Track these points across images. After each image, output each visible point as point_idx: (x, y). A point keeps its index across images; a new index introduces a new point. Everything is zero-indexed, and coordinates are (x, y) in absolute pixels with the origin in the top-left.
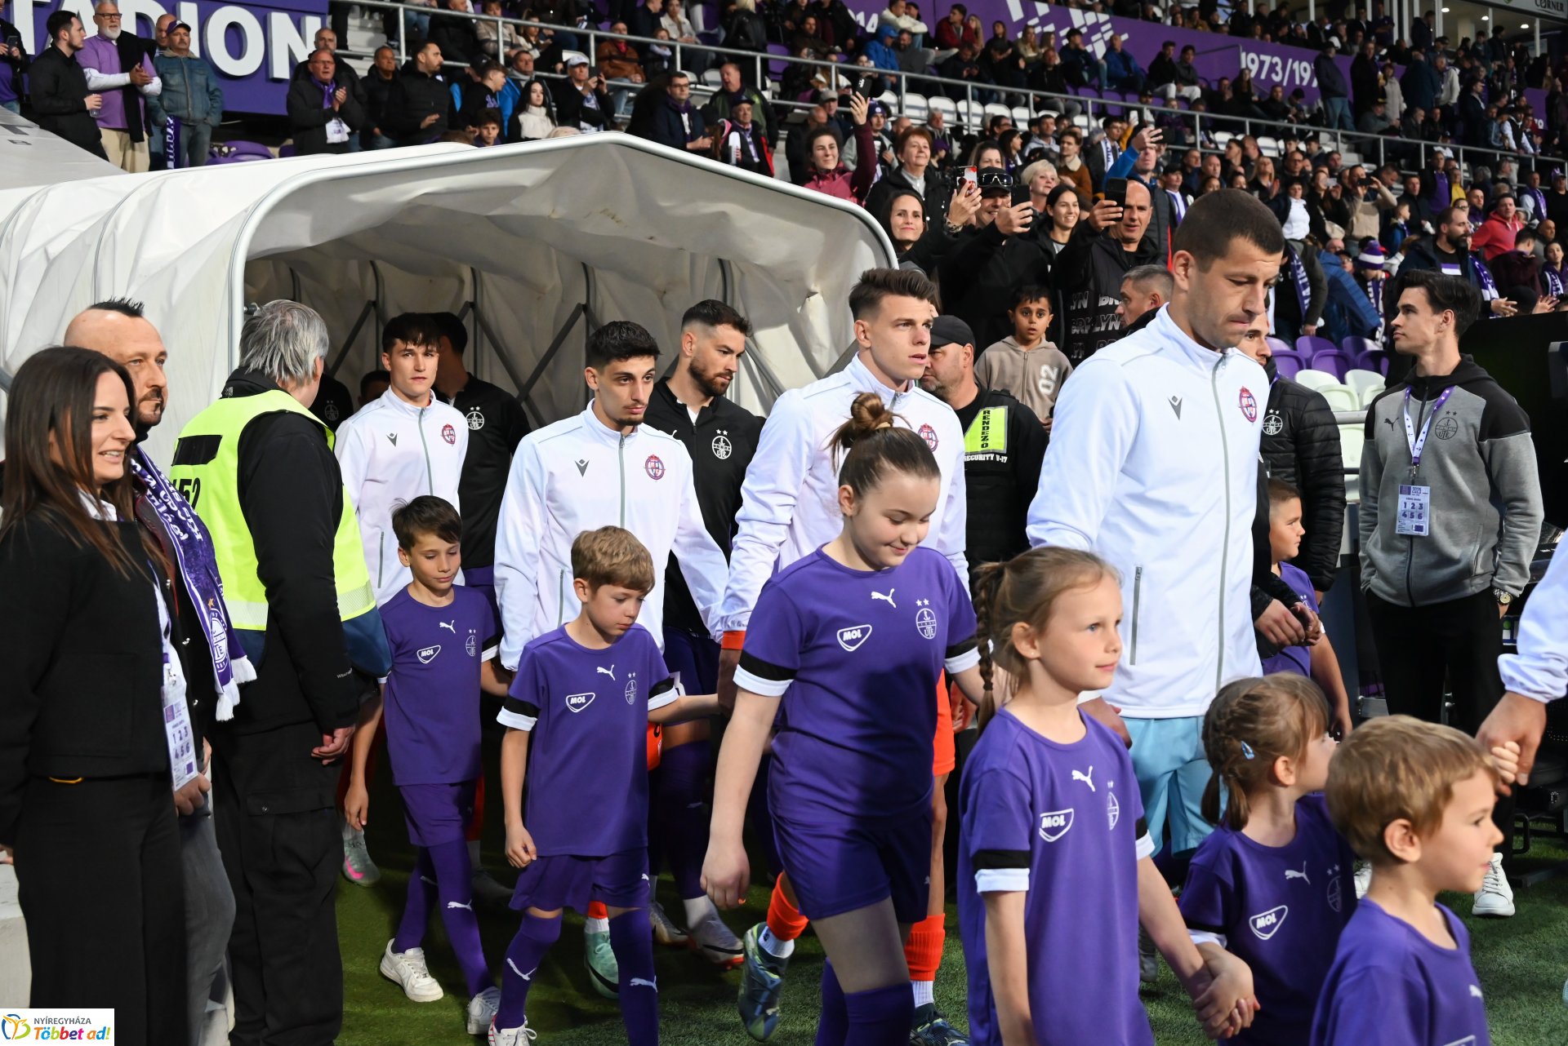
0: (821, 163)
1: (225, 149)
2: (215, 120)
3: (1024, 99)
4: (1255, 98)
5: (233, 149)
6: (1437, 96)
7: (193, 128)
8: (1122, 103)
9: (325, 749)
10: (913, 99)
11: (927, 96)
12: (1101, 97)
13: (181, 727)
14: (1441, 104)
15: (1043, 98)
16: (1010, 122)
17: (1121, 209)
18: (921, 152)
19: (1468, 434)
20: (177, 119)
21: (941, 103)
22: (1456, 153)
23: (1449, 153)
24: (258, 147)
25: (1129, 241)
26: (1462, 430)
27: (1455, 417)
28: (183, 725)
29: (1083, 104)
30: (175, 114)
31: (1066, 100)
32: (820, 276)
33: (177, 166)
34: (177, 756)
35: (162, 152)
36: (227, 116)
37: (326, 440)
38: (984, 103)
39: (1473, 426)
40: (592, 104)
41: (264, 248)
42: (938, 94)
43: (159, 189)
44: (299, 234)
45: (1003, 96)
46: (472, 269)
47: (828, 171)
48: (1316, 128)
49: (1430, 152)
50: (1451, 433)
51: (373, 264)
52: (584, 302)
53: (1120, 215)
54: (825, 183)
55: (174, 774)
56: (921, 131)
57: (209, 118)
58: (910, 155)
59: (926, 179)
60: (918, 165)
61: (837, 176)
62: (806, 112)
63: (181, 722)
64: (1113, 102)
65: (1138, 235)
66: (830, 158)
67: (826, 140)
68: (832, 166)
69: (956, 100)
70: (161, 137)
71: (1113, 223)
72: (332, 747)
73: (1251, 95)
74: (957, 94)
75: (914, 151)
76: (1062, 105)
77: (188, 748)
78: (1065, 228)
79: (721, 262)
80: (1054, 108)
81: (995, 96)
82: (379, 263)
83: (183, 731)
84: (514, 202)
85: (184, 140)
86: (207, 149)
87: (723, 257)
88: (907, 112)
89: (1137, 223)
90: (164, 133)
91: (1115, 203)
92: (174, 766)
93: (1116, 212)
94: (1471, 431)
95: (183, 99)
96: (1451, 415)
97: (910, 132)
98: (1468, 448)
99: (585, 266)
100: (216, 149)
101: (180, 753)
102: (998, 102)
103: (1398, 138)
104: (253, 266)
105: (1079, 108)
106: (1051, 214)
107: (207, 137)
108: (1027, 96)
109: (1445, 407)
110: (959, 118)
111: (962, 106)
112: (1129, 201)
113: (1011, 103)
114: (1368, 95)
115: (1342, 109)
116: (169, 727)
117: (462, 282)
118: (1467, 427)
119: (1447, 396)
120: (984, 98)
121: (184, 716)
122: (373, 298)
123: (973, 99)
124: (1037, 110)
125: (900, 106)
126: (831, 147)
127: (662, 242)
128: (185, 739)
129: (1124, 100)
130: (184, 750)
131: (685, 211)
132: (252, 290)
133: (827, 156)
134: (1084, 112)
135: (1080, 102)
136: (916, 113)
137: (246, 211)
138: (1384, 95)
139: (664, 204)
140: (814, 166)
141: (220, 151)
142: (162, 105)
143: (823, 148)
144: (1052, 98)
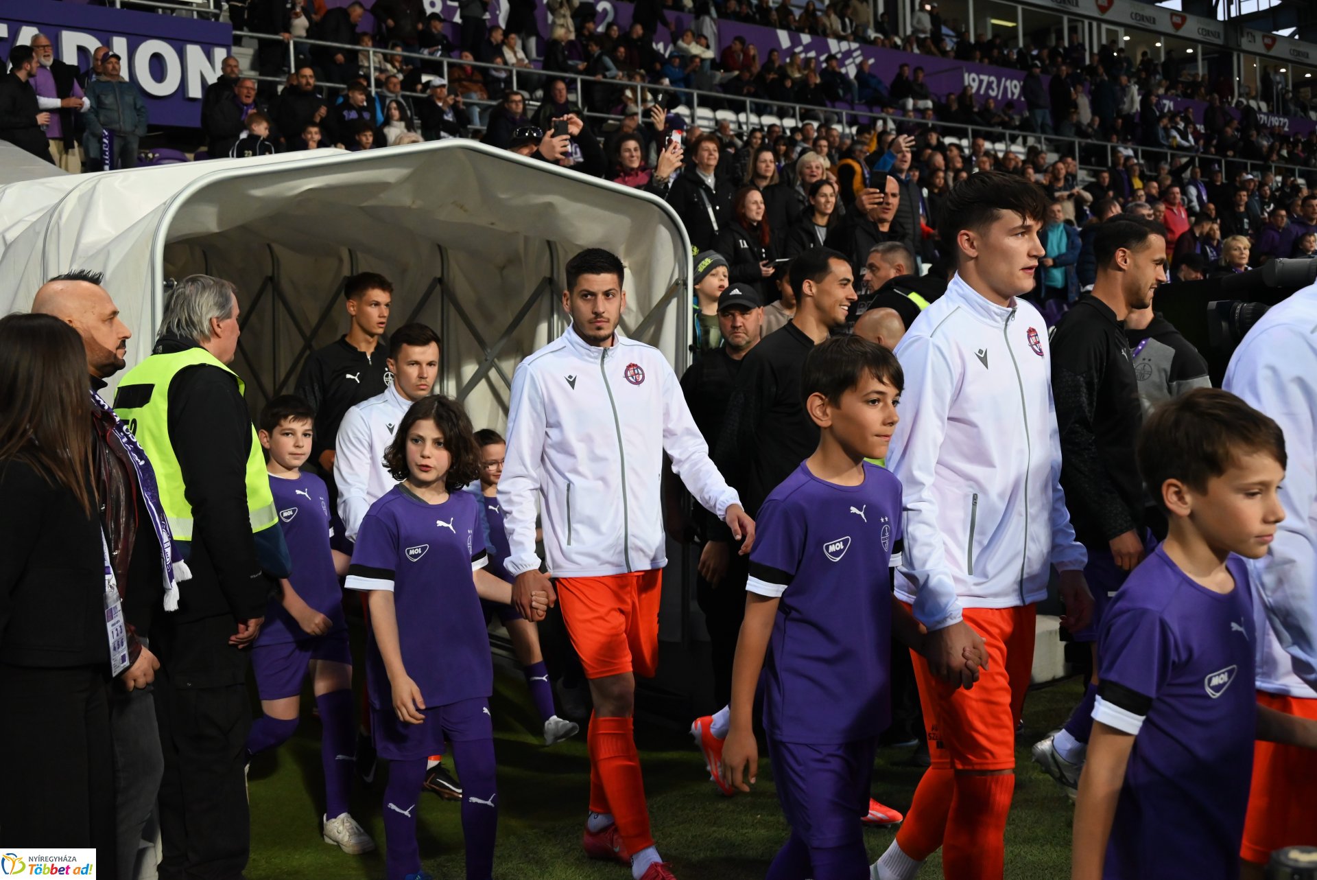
0: (627, 162)
1: (150, 155)
2: (141, 131)
3: (791, 112)
4: (976, 110)
5: (157, 155)
6: (1121, 107)
7: (124, 138)
8: (870, 114)
9: (240, 636)
10: (702, 112)
11: (714, 109)
12: (853, 109)
13: (117, 626)
14: (1124, 113)
15: (807, 111)
16: (781, 130)
17: (882, 195)
18: (711, 154)
19: (1160, 376)
20: (111, 132)
21: (724, 115)
22: (1136, 152)
23: (1130, 152)
24: (177, 153)
25: (883, 221)
26: (1155, 372)
27: (1150, 363)
28: (119, 624)
29: (839, 115)
30: (110, 127)
31: (826, 112)
32: (629, 253)
33: (111, 168)
34: (115, 649)
35: (99, 158)
36: (151, 128)
37: (238, 388)
38: (759, 115)
39: (1165, 371)
40: (449, 117)
41: (179, 234)
42: (723, 108)
43: (94, 188)
44: (209, 221)
45: (775, 109)
46: (350, 251)
47: (633, 169)
48: (1025, 133)
49: (1115, 151)
50: (1146, 376)
51: (269, 246)
52: (439, 275)
53: (882, 200)
54: (630, 178)
55: (113, 663)
56: (711, 137)
57: (137, 130)
58: (702, 157)
59: (716, 176)
60: (709, 166)
61: (639, 173)
62: (617, 123)
63: (118, 622)
64: (863, 113)
65: (890, 216)
66: (635, 158)
67: (632, 144)
68: (636, 164)
69: (737, 112)
70: (97, 145)
71: (876, 206)
72: (246, 634)
73: (972, 106)
74: (738, 108)
75: (706, 154)
76: (822, 116)
77: (122, 643)
78: (823, 214)
79: (549, 243)
80: (816, 118)
81: (769, 109)
82: (276, 247)
83: (119, 629)
84: (382, 195)
85: (116, 148)
86: (136, 155)
87: (552, 239)
88: (699, 122)
89: (890, 207)
90: (101, 143)
91: (878, 191)
92: (112, 657)
93: (879, 197)
94: (1163, 374)
95: (115, 115)
96: (1146, 361)
97: (702, 138)
98: (1159, 388)
99: (439, 247)
100: (143, 155)
101: (116, 645)
102: (771, 113)
103: (1089, 141)
104: (171, 248)
105: (836, 118)
106: (813, 203)
107: (135, 146)
108: (794, 109)
109: (1143, 355)
110: (740, 126)
111: (742, 117)
112: (887, 190)
113: (781, 114)
114: (1063, 108)
115: (1044, 118)
116: (109, 625)
117: (341, 260)
118: (1159, 371)
119: (1144, 346)
120: (760, 111)
121: (119, 617)
122: (270, 274)
123: (752, 111)
124: (802, 119)
125: (692, 117)
126: (635, 149)
127: (501, 227)
128: (120, 635)
129: (871, 111)
130: (120, 644)
131: (519, 201)
132: (171, 268)
133: (632, 157)
134: (840, 122)
135: (837, 113)
136: (705, 123)
137: (165, 204)
138: (1076, 106)
139: (503, 196)
140: (621, 164)
141: (146, 156)
142: (99, 120)
143: (629, 150)
144: (814, 110)
